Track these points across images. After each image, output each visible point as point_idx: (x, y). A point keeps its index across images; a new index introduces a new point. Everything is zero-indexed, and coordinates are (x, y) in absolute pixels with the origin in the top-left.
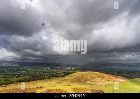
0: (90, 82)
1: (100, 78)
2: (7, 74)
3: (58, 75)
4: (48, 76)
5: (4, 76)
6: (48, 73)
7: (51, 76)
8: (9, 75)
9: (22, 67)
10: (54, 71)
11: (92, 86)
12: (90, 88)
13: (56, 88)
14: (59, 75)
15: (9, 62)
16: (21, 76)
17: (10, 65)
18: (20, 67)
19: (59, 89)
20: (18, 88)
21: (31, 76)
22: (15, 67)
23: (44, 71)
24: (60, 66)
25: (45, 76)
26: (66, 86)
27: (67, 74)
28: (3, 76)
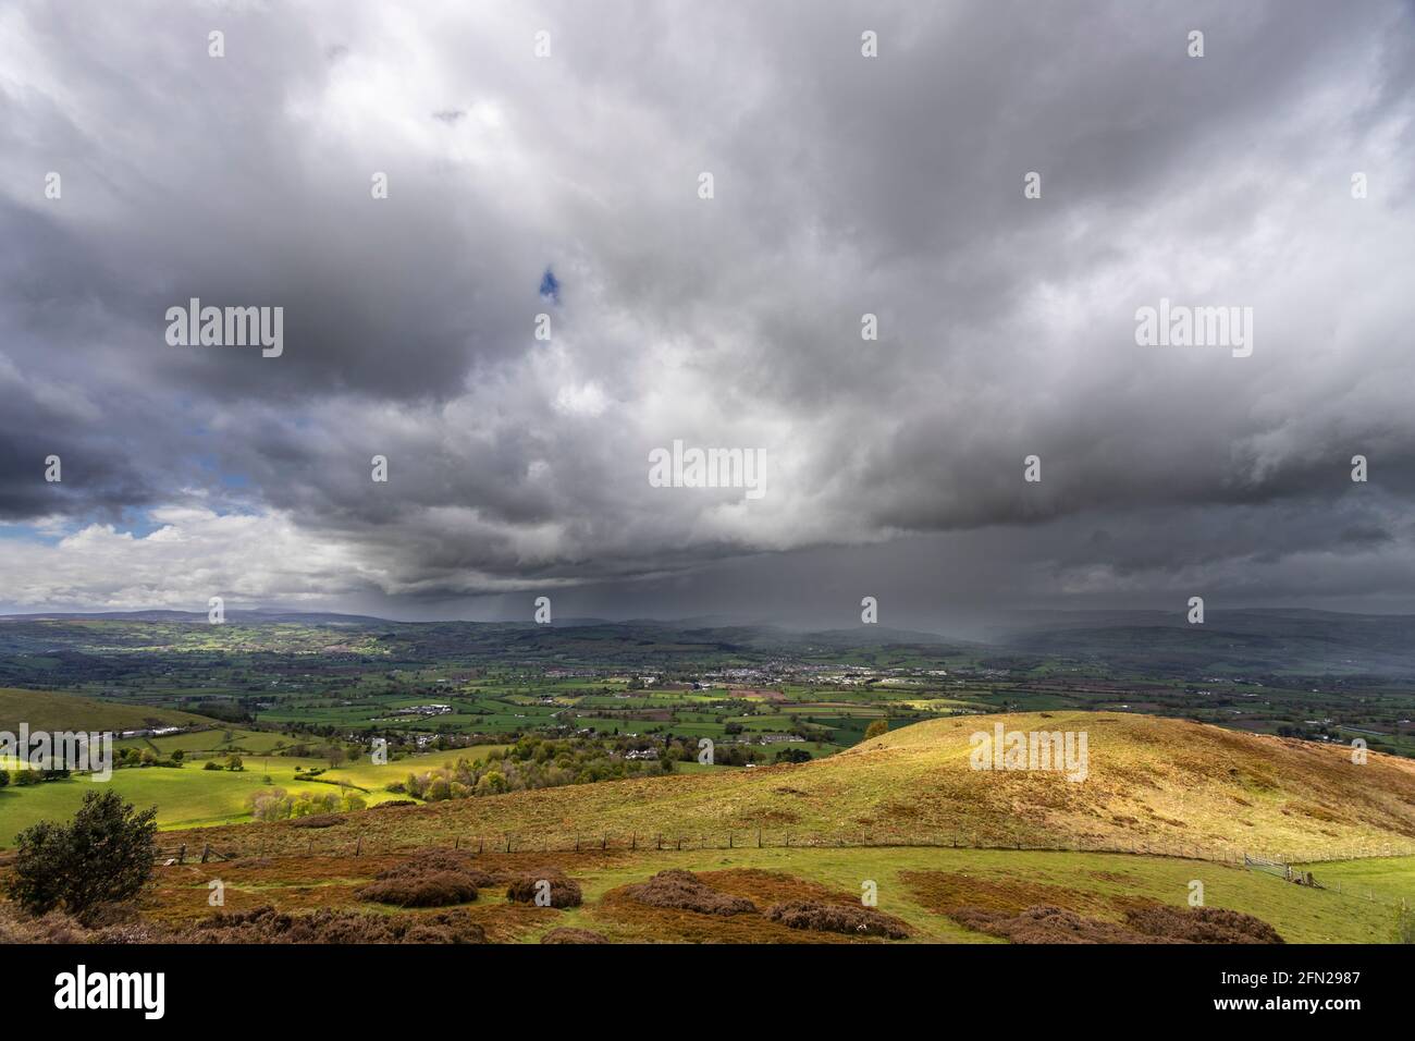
0: (1100, 828)
1: (1215, 786)
2: (308, 721)
3: (744, 741)
4: (653, 751)
5: (290, 741)
6: (648, 719)
7: (677, 747)
8: (328, 732)
9: (423, 664)
10: (698, 707)
11: (1122, 864)
12: (1107, 889)
13: (746, 866)
14: (757, 741)
15: (320, 620)
16: (422, 742)
17: (331, 644)
18: (403, 662)
19: (782, 878)
20: (420, 840)
21: (502, 749)
22: (365, 660)
23: (604, 701)
24: (753, 656)
25: (623, 748)
26: (843, 853)
27: (829, 738)
28: (277, 737)
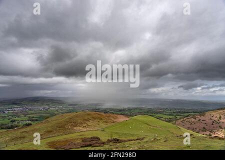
1: (96, 120)
10: (4, 117)
11: (83, 133)
12: (80, 137)
14: (19, 123)
